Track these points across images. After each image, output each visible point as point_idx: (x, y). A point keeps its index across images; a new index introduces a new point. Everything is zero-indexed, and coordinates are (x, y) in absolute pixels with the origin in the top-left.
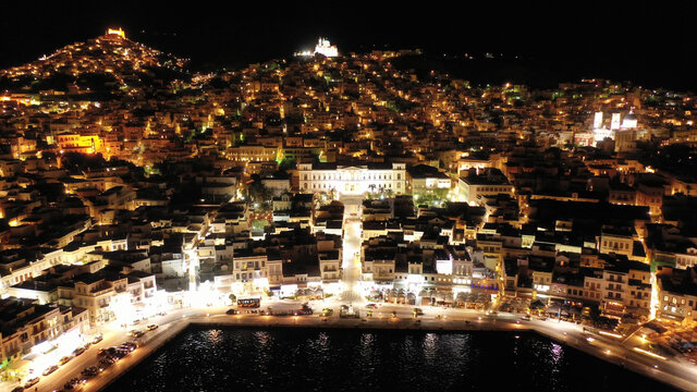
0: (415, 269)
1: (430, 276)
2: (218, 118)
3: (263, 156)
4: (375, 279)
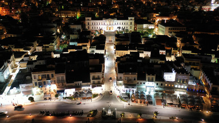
0: (151, 78)
1: (160, 83)
3: (71, 15)
4: (124, 84)
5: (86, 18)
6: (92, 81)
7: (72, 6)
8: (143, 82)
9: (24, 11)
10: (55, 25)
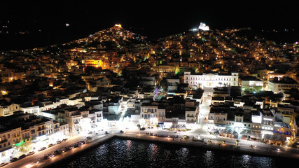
0: (239, 120)
1: (247, 124)
2: (152, 55)
3: (169, 70)
4: (215, 123)
5: (185, 73)
6: (187, 118)
7: (171, 61)
8: (232, 122)
9: (123, 65)
10: (154, 78)
